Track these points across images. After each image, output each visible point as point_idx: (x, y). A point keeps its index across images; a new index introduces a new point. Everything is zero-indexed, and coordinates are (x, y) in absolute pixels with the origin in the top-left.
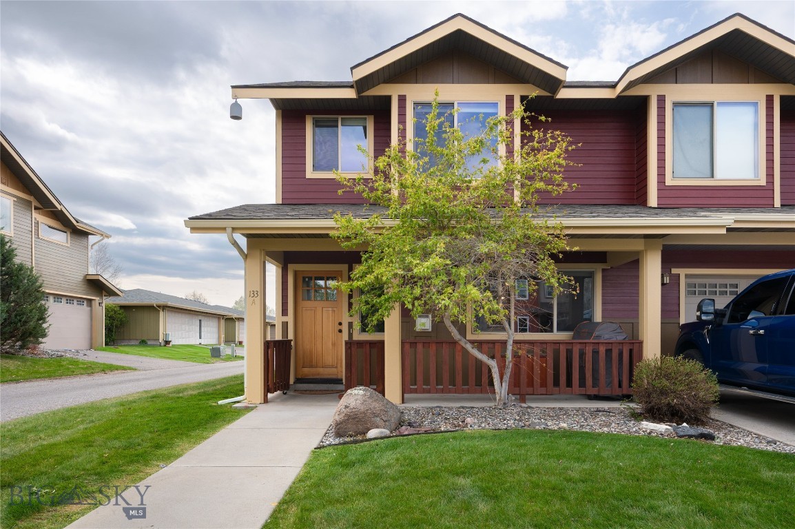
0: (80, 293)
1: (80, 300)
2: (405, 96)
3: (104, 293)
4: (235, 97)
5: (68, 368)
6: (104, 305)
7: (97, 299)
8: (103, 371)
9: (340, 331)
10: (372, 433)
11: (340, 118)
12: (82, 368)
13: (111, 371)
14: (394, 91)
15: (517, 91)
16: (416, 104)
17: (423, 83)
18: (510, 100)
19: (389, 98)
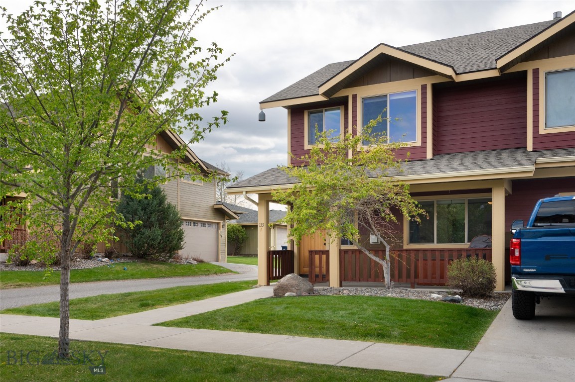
0: (209, 219)
1: (210, 224)
2: (357, 95)
3: (226, 217)
4: (261, 109)
5: (195, 271)
6: (226, 226)
7: (221, 222)
8: (216, 273)
9: (325, 244)
10: (287, 295)
11: (324, 109)
12: (203, 271)
13: (221, 274)
14: (349, 92)
15: (429, 82)
16: (364, 99)
17: (367, 85)
18: (424, 88)
19: (347, 97)
